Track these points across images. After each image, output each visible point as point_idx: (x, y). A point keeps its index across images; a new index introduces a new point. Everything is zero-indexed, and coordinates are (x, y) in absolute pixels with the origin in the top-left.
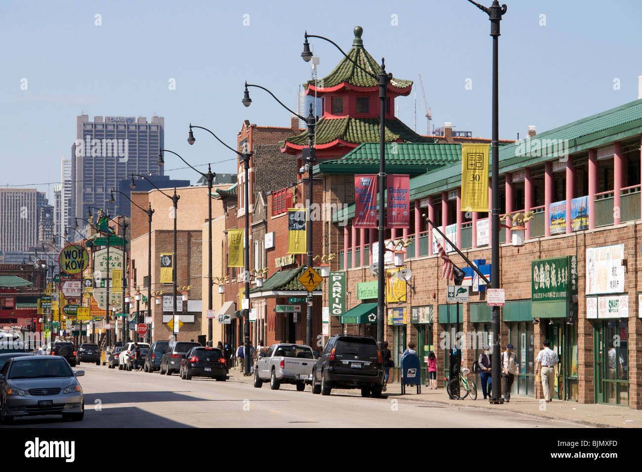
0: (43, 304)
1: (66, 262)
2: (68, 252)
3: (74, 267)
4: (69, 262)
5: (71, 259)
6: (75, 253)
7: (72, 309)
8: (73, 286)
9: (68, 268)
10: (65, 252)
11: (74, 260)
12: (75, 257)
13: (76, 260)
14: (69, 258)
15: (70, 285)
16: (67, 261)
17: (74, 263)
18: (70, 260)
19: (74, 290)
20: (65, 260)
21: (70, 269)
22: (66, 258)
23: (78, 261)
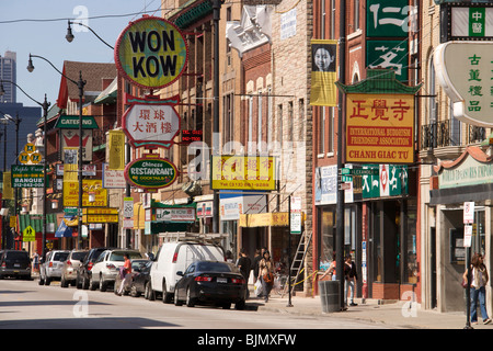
0: (17, 180)
1: (134, 59)
2: (137, 34)
3: (153, 71)
4: (142, 58)
5: (147, 53)
6: (154, 37)
7: (150, 172)
8: (152, 115)
9: (140, 73)
10: (131, 34)
11: (154, 55)
12: (155, 47)
13: (158, 56)
14: (142, 50)
15: (145, 115)
16: (138, 56)
17: (153, 63)
18: (143, 55)
19: (153, 125)
20: (132, 55)
21: (144, 75)
22: (135, 50)
23: (162, 57)
